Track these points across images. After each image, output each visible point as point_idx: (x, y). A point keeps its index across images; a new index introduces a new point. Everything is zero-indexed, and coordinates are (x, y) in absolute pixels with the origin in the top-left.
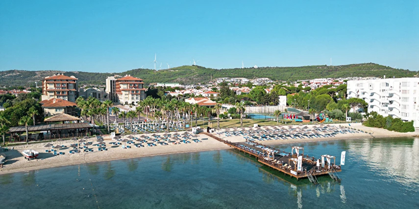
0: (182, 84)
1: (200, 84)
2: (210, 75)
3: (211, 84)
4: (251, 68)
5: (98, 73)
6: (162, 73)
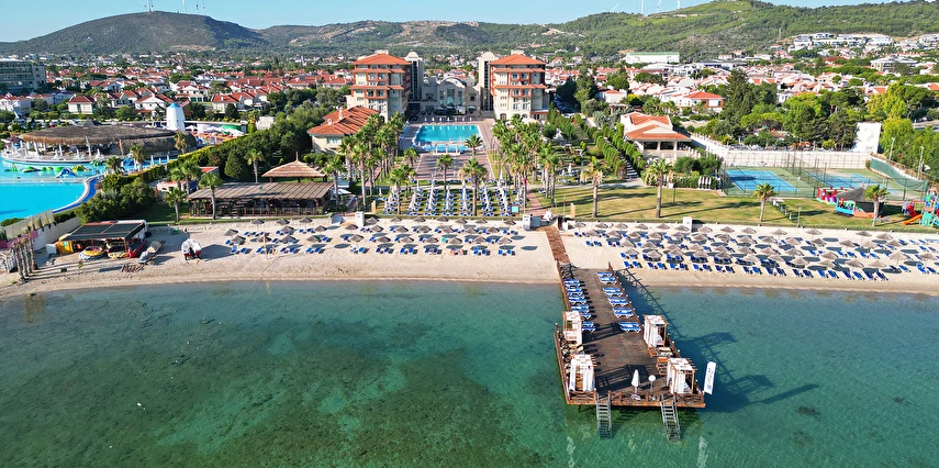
1: (738, 53)
2: (778, 25)
5: (517, 25)
6: (655, 22)
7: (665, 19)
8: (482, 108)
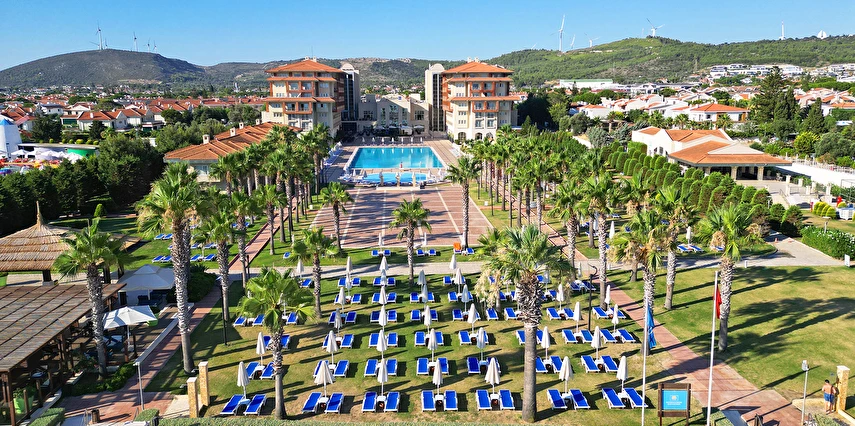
0: (621, 81)
1: (664, 81)
2: (691, 58)
3: (696, 80)
4: (807, 39)
6: (574, 58)
7: (582, 55)
8: (431, 129)
